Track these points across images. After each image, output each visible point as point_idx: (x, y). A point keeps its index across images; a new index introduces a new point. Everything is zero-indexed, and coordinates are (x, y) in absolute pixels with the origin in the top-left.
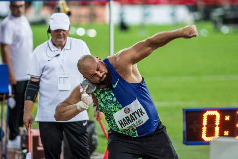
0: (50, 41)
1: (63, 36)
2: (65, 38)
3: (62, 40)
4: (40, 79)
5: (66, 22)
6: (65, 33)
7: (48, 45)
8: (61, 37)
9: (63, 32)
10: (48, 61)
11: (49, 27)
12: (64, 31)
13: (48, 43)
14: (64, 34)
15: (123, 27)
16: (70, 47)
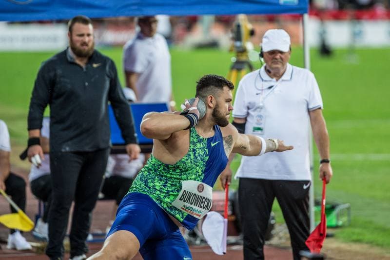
1: (280, 60)
2: (283, 64)
3: (279, 66)
4: (246, 119)
5: (285, 41)
6: (283, 56)
7: (259, 73)
8: (278, 62)
9: (279, 54)
10: (257, 94)
11: (262, 49)
12: (281, 52)
14: (281, 58)
15: (325, 50)
16: (290, 77)
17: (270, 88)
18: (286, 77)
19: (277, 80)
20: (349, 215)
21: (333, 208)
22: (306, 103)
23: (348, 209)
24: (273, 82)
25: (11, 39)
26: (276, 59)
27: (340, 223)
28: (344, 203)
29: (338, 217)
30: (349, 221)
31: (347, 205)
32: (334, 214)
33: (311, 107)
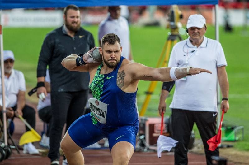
0: (188, 40)
1: (198, 34)
2: (201, 36)
3: (198, 37)
7: (186, 43)
10: (184, 55)
13: (186, 42)
14: (199, 32)
15: (228, 28)
16: (206, 45)
17: (193, 52)
18: (203, 45)
19: (197, 47)
20: (243, 133)
21: (232, 129)
22: (216, 62)
23: (243, 129)
24: (195, 48)
25: (26, 20)
26: (195, 33)
27: (237, 138)
28: (240, 126)
29: (236, 134)
30: (243, 137)
31: (241, 127)
32: (233, 133)
33: (218, 64)
